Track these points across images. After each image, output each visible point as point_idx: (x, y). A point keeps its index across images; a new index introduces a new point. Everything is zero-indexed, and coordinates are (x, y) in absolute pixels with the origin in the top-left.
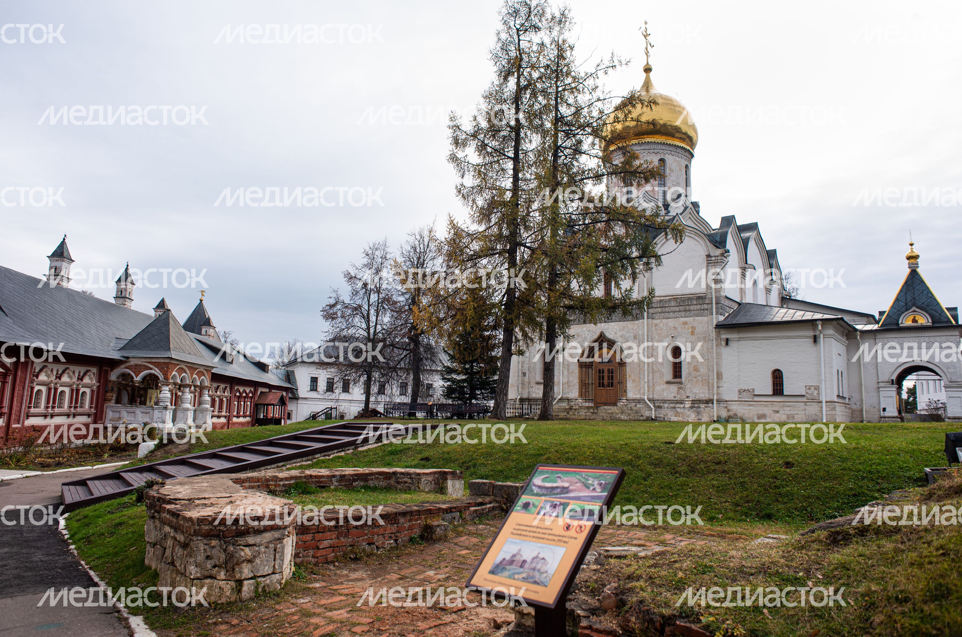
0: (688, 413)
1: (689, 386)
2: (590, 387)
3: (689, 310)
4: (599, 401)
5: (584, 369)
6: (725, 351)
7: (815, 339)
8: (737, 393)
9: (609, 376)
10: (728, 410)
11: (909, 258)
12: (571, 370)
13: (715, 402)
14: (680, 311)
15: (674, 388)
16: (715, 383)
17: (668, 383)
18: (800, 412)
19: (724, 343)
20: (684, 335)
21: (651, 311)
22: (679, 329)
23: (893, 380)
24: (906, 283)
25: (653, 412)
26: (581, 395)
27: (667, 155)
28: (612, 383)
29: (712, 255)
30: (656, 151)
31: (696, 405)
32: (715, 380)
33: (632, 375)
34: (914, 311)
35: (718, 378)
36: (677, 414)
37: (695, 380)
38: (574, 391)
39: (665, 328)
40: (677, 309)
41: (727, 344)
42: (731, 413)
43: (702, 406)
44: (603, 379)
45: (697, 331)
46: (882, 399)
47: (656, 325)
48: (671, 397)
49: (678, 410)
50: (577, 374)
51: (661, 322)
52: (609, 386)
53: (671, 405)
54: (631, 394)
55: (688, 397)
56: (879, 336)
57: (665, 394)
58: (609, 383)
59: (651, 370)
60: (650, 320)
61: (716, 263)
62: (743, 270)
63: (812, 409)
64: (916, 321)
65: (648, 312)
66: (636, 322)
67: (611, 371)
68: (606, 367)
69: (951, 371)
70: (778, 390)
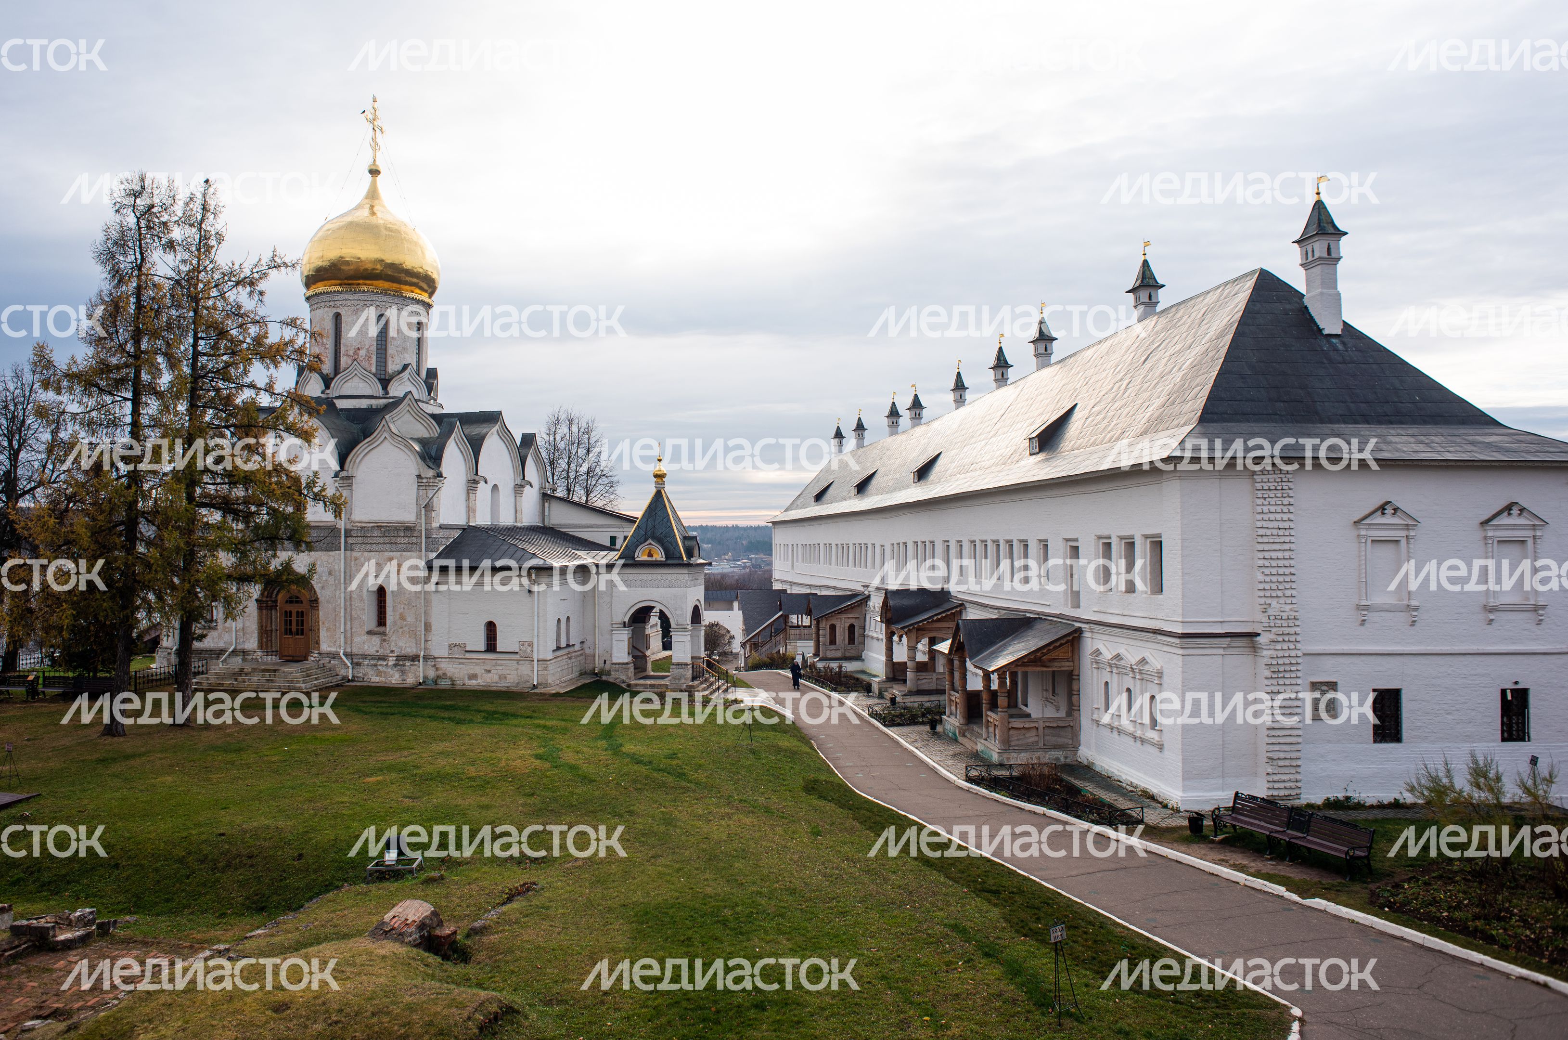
0: (392, 672)
1: (393, 638)
2: (274, 634)
3: (396, 543)
4: (286, 654)
5: (264, 611)
6: (435, 597)
8: (447, 648)
9: (298, 621)
10: (437, 669)
11: (656, 476)
12: (247, 613)
13: (421, 660)
14: (384, 544)
15: (376, 640)
16: (423, 636)
17: (370, 633)
18: (512, 672)
21: (350, 540)
23: (625, 623)
24: (649, 506)
25: (350, 672)
26: (261, 646)
28: (302, 630)
29: (423, 476)
31: (401, 663)
32: (423, 632)
33: (327, 622)
34: (650, 544)
35: (426, 630)
36: (379, 674)
37: (401, 630)
38: (252, 640)
40: (381, 540)
42: (440, 672)
43: (408, 663)
44: (291, 625)
46: (614, 643)
47: (356, 559)
48: (372, 651)
49: (380, 668)
50: (256, 619)
51: (362, 555)
52: (298, 634)
53: (373, 662)
54: (325, 647)
55: (392, 651)
57: (366, 648)
58: (297, 630)
59: (348, 617)
60: (348, 552)
61: (428, 486)
62: (473, 483)
63: (524, 669)
64: (650, 555)
65: (346, 542)
66: (331, 553)
67: (301, 614)
68: (294, 608)
69: (678, 612)
70: (491, 646)
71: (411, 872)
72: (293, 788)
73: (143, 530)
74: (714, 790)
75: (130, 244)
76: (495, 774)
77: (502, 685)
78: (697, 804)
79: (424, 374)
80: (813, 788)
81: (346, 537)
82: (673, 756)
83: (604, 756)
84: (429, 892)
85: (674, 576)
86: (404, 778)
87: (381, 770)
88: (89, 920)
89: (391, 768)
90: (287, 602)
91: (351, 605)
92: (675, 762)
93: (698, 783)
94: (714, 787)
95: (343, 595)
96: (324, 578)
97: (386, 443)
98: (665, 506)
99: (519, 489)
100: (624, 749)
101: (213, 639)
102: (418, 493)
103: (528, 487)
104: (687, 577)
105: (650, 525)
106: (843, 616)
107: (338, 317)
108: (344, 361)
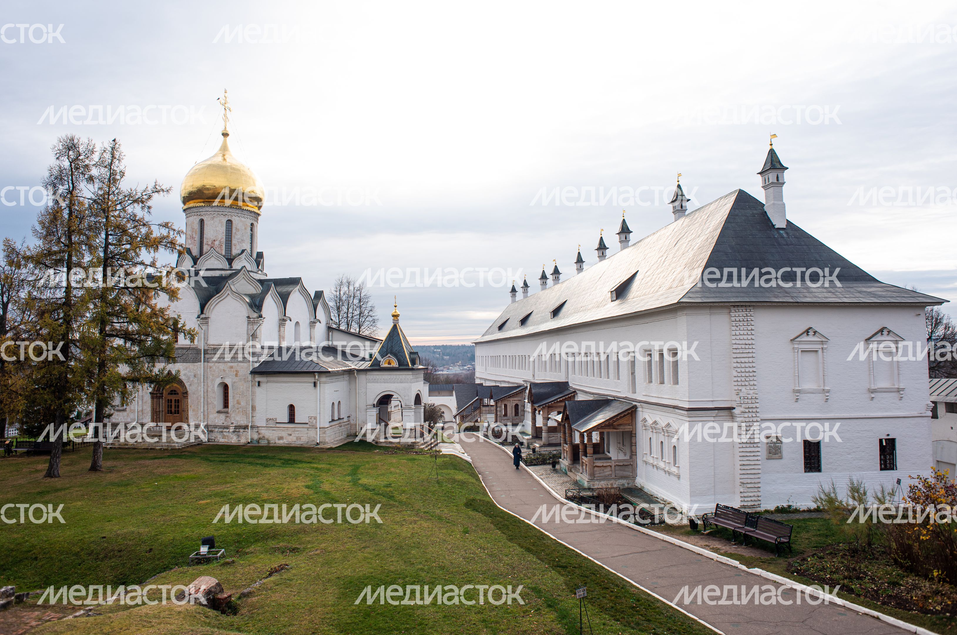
0: (232, 436)
1: (233, 415)
2: (161, 414)
5: (155, 400)
6: (258, 390)
7: (315, 384)
8: (265, 420)
9: (175, 405)
10: (259, 434)
11: (393, 316)
12: (144, 401)
13: (249, 428)
15: (222, 416)
16: (250, 414)
17: (219, 412)
18: (304, 435)
19: (257, 384)
20: (230, 376)
21: (207, 356)
22: (227, 372)
23: (374, 404)
24: (389, 334)
26: (153, 421)
27: (234, 217)
28: (178, 411)
29: (251, 317)
30: (224, 213)
31: (237, 430)
32: (251, 412)
33: (193, 406)
34: (389, 357)
35: (252, 410)
36: (224, 437)
37: (237, 410)
38: (147, 417)
39: (217, 370)
41: (259, 385)
42: (261, 436)
43: (242, 430)
44: (171, 408)
45: (240, 373)
46: (368, 417)
47: (210, 368)
48: (220, 423)
49: (225, 433)
50: (150, 404)
51: (214, 365)
52: (175, 413)
53: (220, 430)
54: (192, 421)
55: (232, 423)
56: (369, 373)
57: (217, 421)
58: (175, 411)
59: (206, 403)
60: (206, 363)
61: (254, 323)
62: (283, 321)
63: (312, 433)
64: (389, 363)
65: (204, 357)
66: (195, 364)
67: (177, 401)
68: (173, 398)
69: (406, 398)
70: (292, 420)
71: (216, 559)
72: (154, 508)
73: (73, 351)
74: (410, 506)
75: (66, 178)
76: (279, 498)
77: (298, 443)
78: (397, 515)
79: (255, 255)
80: (471, 504)
81: (204, 354)
82: (388, 486)
83: (347, 486)
84: (224, 571)
85: (404, 376)
86: (223, 501)
87: (210, 496)
88: (10, 593)
89: (216, 495)
90: (169, 394)
91: (207, 395)
92: (389, 489)
93: (400, 502)
94: (410, 504)
95: (202, 390)
96: (191, 379)
97: (229, 297)
98: (399, 334)
99: (313, 324)
100: (360, 482)
101: (124, 417)
102: (248, 327)
103: (318, 323)
104: (411, 377)
105: (389, 346)
106: (511, 399)
107: (202, 221)
108: (206, 248)
